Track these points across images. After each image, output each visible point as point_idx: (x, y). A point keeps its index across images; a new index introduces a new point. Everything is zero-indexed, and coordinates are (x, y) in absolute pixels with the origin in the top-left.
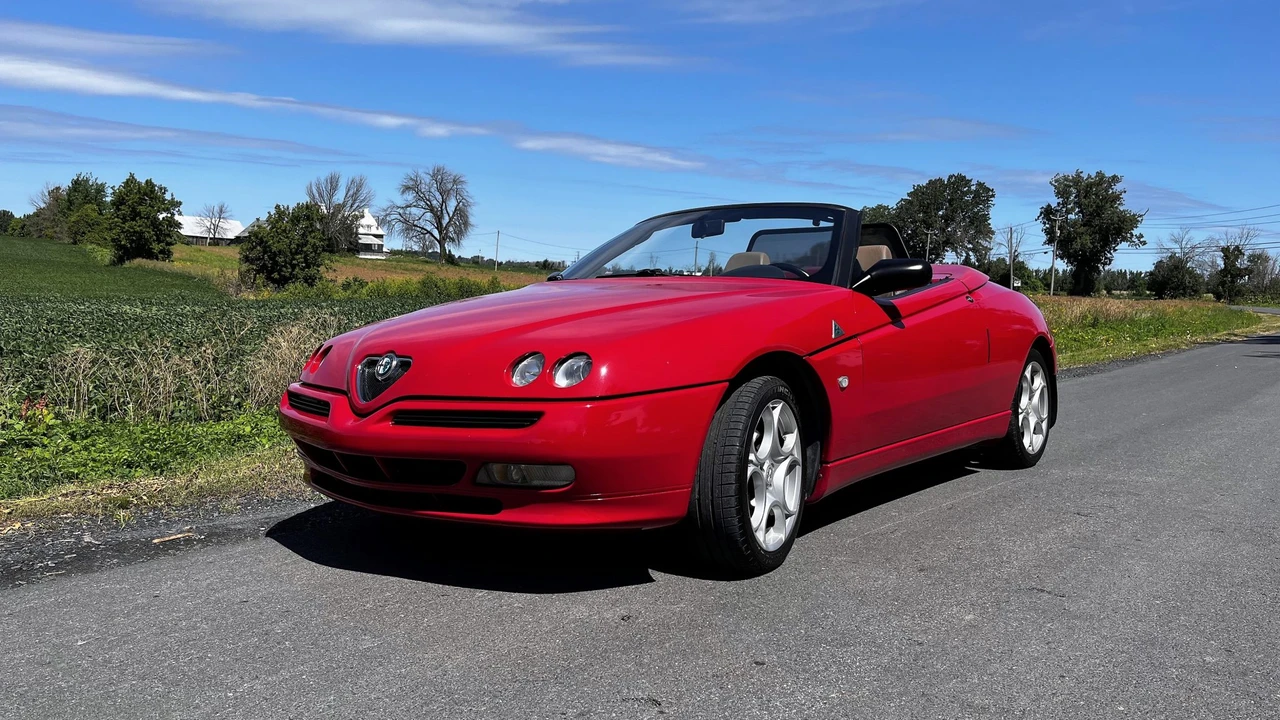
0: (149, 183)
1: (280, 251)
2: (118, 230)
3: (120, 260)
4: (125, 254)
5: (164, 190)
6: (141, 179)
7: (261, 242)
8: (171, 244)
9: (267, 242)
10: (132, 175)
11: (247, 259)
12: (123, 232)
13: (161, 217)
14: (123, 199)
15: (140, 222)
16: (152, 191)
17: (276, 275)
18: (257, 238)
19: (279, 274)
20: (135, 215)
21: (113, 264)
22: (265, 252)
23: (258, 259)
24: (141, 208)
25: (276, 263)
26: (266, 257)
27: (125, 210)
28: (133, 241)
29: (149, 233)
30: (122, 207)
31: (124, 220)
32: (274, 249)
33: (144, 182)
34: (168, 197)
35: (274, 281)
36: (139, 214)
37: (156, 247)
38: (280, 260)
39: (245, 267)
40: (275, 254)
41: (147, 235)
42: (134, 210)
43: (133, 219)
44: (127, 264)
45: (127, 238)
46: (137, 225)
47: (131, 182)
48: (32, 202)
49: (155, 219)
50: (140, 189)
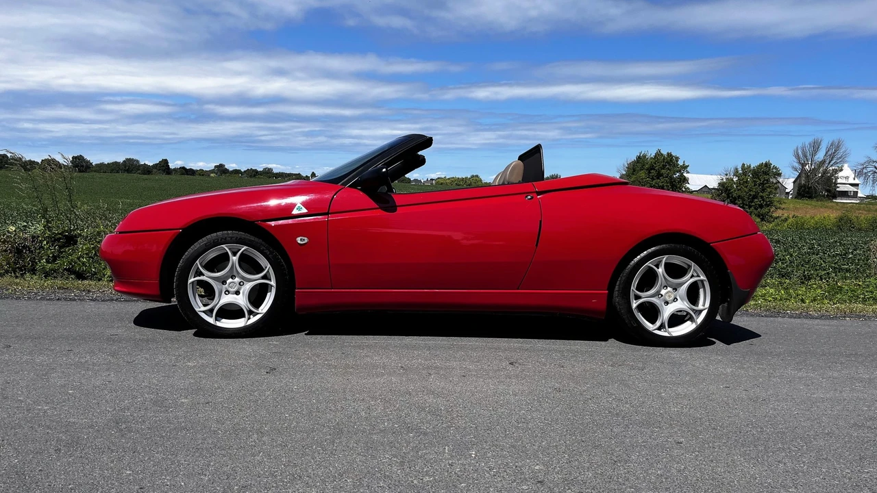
0: (669, 155)
1: (739, 196)
5: (677, 159)
6: (664, 152)
9: (730, 190)
10: (659, 151)
13: (675, 176)
14: (653, 166)
16: (671, 160)
20: (659, 175)
24: (663, 171)
27: (653, 173)
29: (668, 188)
30: (652, 171)
31: (653, 179)
33: (666, 154)
34: (680, 163)
36: (662, 175)
42: (658, 172)
43: (658, 178)
46: (661, 183)
47: (659, 154)
48: (618, 171)
49: (671, 178)
50: (664, 159)
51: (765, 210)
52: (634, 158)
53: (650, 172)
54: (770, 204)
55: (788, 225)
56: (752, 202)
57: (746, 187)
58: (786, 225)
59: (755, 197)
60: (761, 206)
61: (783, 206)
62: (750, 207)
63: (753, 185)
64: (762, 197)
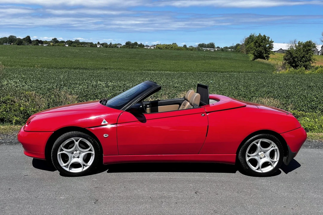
0: (264, 36)
1: (296, 57)
2: (254, 50)
3: (255, 59)
4: (256, 57)
5: (269, 38)
6: (262, 35)
7: (290, 53)
8: (269, 54)
9: (292, 54)
10: (260, 34)
11: (285, 59)
12: (256, 51)
13: (267, 46)
14: (257, 41)
15: (261, 48)
16: (265, 39)
17: (294, 65)
18: (289, 52)
19: (295, 64)
20: (260, 46)
21: (253, 60)
22: (291, 57)
23: (289, 59)
24: (261, 44)
25: (294, 61)
26: (291, 58)
28: (258, 53)
29: (263, 51)
30: (256, 44)
31: (257, 47)
32: (294, 56)
33: (263, 36)
34: (270, 40)
35: (293, 67)
36: (261, 45)
37: (265, 55)
38: (296, 59)
39: (284, 62)
40: (294, 58)
41: (262, 51)
42: (259, 44)
43: (259, 47)
44: (256, 60)
45: (257, 53)
46: (260, 49)
47: (260, 36)
49: (265, 47)
50: (262, 38)
51: (308, 63)
52: (248, 36)
53: (255, 44)
54: (310, 60)
55: (318, 71)
56: (302, 59)
57: (300, 52)
58: (317, 71)
59: (303, 57)
60: (306, 61)
61: (315, 62)
62: (301, 61)
63: (303, 51)
64: (306, 57)
